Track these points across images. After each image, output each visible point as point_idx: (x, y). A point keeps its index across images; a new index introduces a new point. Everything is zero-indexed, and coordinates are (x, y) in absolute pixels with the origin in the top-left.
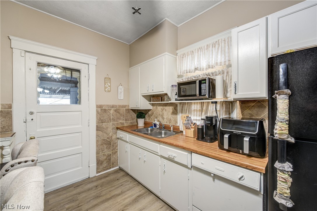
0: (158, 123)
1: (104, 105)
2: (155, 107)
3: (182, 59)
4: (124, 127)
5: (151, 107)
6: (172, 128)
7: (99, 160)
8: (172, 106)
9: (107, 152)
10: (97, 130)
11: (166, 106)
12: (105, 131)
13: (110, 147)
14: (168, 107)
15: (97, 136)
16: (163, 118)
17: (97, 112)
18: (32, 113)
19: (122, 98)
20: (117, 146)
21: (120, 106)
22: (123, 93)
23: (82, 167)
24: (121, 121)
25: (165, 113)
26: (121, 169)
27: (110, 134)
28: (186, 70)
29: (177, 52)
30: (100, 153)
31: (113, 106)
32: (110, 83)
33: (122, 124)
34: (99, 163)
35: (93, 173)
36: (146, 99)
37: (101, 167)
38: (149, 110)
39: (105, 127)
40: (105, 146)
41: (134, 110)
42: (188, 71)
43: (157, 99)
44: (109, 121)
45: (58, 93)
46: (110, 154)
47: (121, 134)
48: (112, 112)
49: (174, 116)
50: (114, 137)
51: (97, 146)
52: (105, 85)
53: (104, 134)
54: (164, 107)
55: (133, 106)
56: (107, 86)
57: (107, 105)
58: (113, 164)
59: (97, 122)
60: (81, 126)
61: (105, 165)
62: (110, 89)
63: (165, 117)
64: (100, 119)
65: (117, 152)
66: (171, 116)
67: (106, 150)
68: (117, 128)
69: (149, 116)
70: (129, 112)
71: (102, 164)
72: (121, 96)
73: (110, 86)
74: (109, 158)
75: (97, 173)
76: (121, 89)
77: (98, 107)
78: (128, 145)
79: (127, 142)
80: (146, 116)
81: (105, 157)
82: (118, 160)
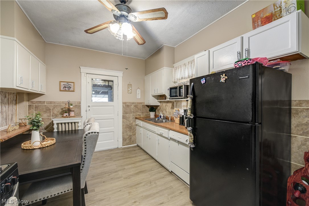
0: (162, 115)
1: (127, 102)
2: (162, 104)
3: (175, 71)
4: (141, 117)
5: (159, 104)
6: (170, 118)
7: (124, 138)
8: (171, 103)
9: (129, 133)
10: (123, 118)
11: (168, 103)
12: (128, 119)
13: (131, 130)
14: (169, 104)
15: (123, 122)
16: (166, 112)
17: (123, 106)
18: (89, 106)
19: (139, 97)
20: (136, 130)
21: (138, 103)
22: (140, 94)
23: (114, 140)
24: (138, 113)
25: (167, 108)
26: (138, 146)
27: (131, 122)
28: (177, 79)
29: (174, 65)
30: (125, 133)
31: (133, 103)
32: (131, 88)
33: (139, 115)
34: (124, 139)
35: (120, 146)
36: (155, 98)
37: (125, 143)
38: (158, 106)
39: (128, 117)
40: (128, 129)
41: (148, 106)
42: (178, 79)
43: (162, 98)
44: (131, 113)
45: (100, 94)
46: (131, 135)
47: (138, 122)
48: (132, 107)
49: (172, 110)
50: (134, 124)
51: (123, 128)
52: (128, 89)
53: (127, 121)
54: (167, 104)
55: (147, 103)
56: (130, 90)
57: (130, 102)
58: (133, 142)
59: (123, 113)
60: (113, 115)
61: (128, 141)
62: (131, 92)
63: (167, 111)
64: (125, 111)
65: (136, 134)
66: (170, 110)
67: (128, 132)
68: (136, 118)
69: (158, 111)
70: (144, 107)
71: (126, 140)
72: (139, 96)
73: (131, 90)
74: (130, 138)
75: (123, 145)
76: (139, 91)
77: (123, 103)
78: (142, 129)
79: (141, 127)
80: (157, 110)
81: (128, 137)
82: (136, 139)
